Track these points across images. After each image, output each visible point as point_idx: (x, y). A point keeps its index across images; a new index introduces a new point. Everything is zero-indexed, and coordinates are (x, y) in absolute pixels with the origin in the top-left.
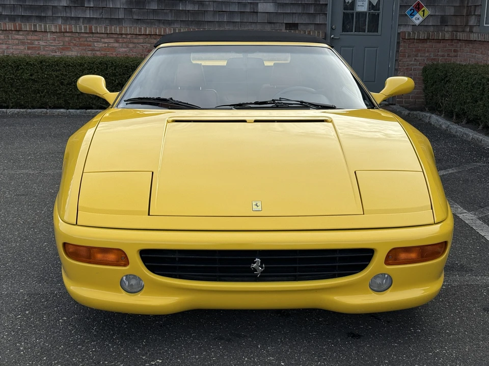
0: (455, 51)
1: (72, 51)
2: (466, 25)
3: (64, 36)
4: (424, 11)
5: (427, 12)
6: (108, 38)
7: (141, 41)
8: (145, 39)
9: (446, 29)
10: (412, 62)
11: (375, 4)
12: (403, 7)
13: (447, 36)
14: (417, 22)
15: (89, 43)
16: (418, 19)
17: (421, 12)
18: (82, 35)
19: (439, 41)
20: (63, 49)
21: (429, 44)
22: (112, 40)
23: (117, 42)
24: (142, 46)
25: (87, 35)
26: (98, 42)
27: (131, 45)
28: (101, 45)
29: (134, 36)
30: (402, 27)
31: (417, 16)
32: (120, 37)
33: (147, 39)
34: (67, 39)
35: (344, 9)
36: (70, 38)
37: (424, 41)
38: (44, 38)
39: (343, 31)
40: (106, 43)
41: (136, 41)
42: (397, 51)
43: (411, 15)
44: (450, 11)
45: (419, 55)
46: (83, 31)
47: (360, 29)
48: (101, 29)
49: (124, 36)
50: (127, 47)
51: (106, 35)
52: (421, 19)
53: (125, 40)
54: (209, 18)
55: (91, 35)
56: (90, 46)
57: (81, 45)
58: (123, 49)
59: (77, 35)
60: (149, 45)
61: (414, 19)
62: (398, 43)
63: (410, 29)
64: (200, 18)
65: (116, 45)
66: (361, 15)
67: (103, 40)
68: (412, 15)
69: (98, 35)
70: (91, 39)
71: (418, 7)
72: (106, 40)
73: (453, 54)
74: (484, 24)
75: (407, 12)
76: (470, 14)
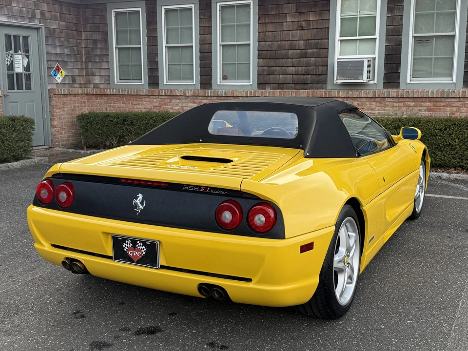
0: (84, 103)
2: (89, 82)
4: (61, 72)
5: (64, 74)
9: (76, 85)
10: (62, 113)
11: (25, 67)
12: (49, 68)
13: (80, 92)
14: (59, 81)
16: (59, 78)
17: (60, 73)
19: (75, 95)
21: (69, 98)
30: (50, 85)
31: (58, 76)
35: (8, 71)
37: (66, 95)
39: (9, 89)
42: (50, 104)
43: (54, 75)
44: (76, 72)
45: (65, 107)
47: (20, 87)
52: (61, 78)
61: (57, 78)
62: (50, 97)
63: (54, 86)
66: (19, 75)
71: (58, 69)
73: (83, 105)
74: (116, 83)
75: (52, 73)
76: (93, 75)
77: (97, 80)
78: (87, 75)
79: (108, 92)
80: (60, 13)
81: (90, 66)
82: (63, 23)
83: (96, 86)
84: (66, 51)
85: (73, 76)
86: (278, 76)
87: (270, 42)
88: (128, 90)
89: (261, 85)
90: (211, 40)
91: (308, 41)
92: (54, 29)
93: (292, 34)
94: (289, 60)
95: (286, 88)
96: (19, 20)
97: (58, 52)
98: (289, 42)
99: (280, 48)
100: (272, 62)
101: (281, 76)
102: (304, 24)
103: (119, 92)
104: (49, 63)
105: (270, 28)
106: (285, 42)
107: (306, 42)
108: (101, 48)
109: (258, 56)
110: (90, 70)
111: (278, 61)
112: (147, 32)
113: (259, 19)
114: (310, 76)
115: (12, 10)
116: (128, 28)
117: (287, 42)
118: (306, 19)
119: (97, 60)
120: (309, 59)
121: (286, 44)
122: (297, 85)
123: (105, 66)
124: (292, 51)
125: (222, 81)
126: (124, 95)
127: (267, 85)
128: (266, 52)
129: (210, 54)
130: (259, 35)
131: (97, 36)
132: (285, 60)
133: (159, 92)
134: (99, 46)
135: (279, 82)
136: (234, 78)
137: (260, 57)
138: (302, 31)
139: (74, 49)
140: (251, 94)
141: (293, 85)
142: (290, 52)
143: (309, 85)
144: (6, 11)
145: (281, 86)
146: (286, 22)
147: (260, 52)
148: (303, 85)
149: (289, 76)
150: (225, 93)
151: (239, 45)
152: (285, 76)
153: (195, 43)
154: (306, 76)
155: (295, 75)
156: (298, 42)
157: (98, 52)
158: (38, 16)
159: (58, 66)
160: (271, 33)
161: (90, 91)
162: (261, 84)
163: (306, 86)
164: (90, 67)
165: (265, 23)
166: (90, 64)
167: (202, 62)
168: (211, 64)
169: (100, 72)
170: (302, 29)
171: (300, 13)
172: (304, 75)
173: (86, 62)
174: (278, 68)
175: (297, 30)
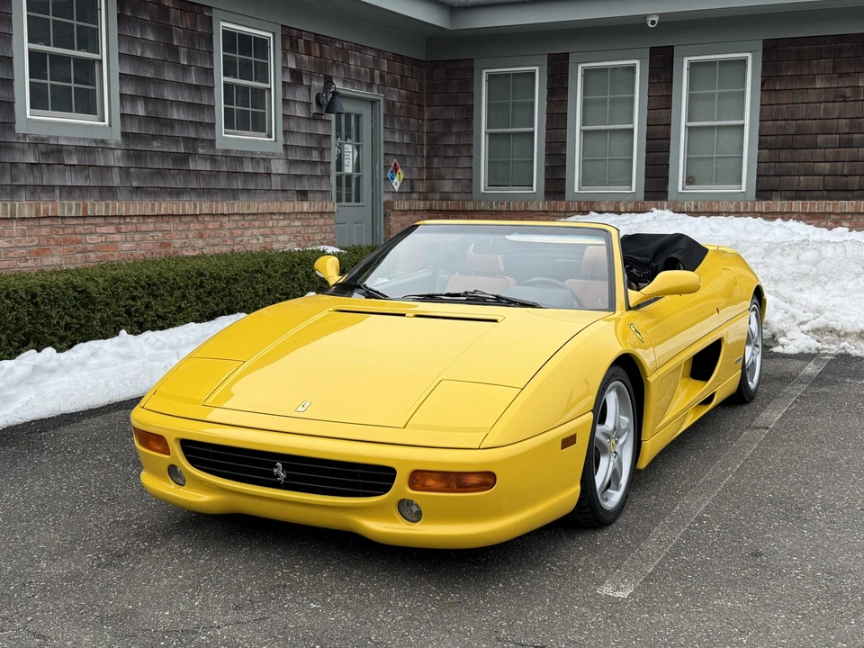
1: (53, 255)
2: (433, 190)
3: (39, 226)
4: (399, 173)
5: (402, 176)
6: (106, 224)
7: (151, 227)
8: (156, 223)
9: (415, 196)
11: (355, 164)
12: (386, 167)
13: (421, 206)
14: (396, 188)
15: (79, 237)
16: (397, 183)
17: (397, 175)
18: (67, 222)
20: (38, 253)
21: (408, 217)
22: (112, 229)
23: (119, 232)
24: (152, 236)
25: (75, 222)
26: (92, 233)
27: (138, 237)
28: (95, 239)
29: (141, 220)
30: (385, 195)
31: (396, 180)
32: (122, 221)
33: (158, 225)
34: (44, 231)
35: (337, 171)
36: (48, 229)
37: (405, 212)
38: (7, 232)
39: (337, 201)
40: (102, 234)
41: (144, 228)
42: (384, 227)
44: (415, 174)
46: (73, 214)
47: (349, 200)
48: (100, 208)
49: (128, 220)
50: (133, 241)
51: (102, 220)
52: (399, 184)
53: (130, 227)
54: (223, 184)
55: (81, 221)
56: (80, 242)
57: (65, 241)
58: (128, 245)
59: (60, 221)
60: (160, 234)
61: (394, 183)
62: (385, 216)
63: (391, 197)
64: (213, 185)
65: (118, 237)
66: (349, 177)
67: (98, 230)
68: (393, 179)
69: (92, 221)
70: (79, 229)
71: (395, 169)
72: (103, 230)
74: (483, 191)
75: (389, 175)
76: (441, 178)
77: (447, 186)
78: (429, 178)
79: (470, 206)
80: (402, 76)
81: (436, 162)
82: (403, 92)
83: (445, 197)
84: (406, 139)
85: (411, 180)
86: (797, 178)
87: (783, 122)
88: (509, 203)
89: (763, 194)
90: (669, 117)
91: (854, 120)
92: (393, 102)
93: (825, 109)
94: (819, 150)
95: (811, 198)
96: (356, 87)
97: (397, 141)
98: (818, 121)
99: (800, 132)
100: (785, 155)
101: (802, 178)
102: (848, 92)
103: (492, 207)
104: (387, 157)
105: (784, 98)
106: (811, 121)
107: (852, 122)
108: (458, 134)
109: (759, 144)
110: (435, 170)
111: (797, 153)
112: (548, 106)
113: (763, 84)
114: (858, 177)
115: (349, 68)
116: (511, 100)
117: (815, 121)
118: (852, 84)
119: (450, 153)
120: (856, 149)
121: (813, 125)
122: (833, 193)
123: (464, 162)
124: (824, 136)
125: (687, 187)
126: (501, 211)
127: (774, 193)
128: (774, 137)
129: (666, 141)
130: (761, 111)
131: (451, 114)
132: (811, 150)
133: (568, 205)
134: (455, 130)
135: (797, 188)
136: (709, 182)
137: (762, 145)
138: (844, 103)
139: (414, 135)
140: (746, 208)
141: (825, 192)
142: (821, 138)
143: (856, 193)
144: (343, 73)
145: (802, 194)
146: (815, 88)
147: (763, 138)
148: (843, 194)
149: (817, 177)
150: (696, 207)
151: (719, 127)
152: (810, 177)
153: (638, 124)
154: (850, 177)
155: (830, 175)
156: (835, 121)
157: (453, 140)
158: (377, 81)
159: (395, 164)
160: (785, 106)
161: (437, 205)
162: (763, 192)
163: (849, 195)
164: (435, 165)
165: (775, 90)
166: (436, 160)
167: (650, 154)
168: (667, 158)
169: (453, 173)
170: (845, 101)
171: (840, 75)
172: (846, 176)
173: (428, 156)
174: (796, 164)
175: (835, 102)
